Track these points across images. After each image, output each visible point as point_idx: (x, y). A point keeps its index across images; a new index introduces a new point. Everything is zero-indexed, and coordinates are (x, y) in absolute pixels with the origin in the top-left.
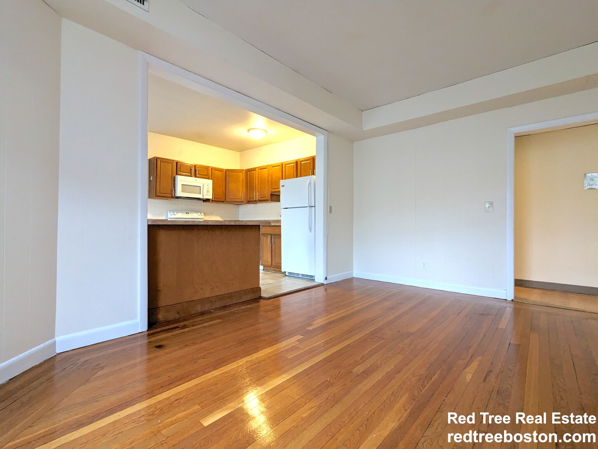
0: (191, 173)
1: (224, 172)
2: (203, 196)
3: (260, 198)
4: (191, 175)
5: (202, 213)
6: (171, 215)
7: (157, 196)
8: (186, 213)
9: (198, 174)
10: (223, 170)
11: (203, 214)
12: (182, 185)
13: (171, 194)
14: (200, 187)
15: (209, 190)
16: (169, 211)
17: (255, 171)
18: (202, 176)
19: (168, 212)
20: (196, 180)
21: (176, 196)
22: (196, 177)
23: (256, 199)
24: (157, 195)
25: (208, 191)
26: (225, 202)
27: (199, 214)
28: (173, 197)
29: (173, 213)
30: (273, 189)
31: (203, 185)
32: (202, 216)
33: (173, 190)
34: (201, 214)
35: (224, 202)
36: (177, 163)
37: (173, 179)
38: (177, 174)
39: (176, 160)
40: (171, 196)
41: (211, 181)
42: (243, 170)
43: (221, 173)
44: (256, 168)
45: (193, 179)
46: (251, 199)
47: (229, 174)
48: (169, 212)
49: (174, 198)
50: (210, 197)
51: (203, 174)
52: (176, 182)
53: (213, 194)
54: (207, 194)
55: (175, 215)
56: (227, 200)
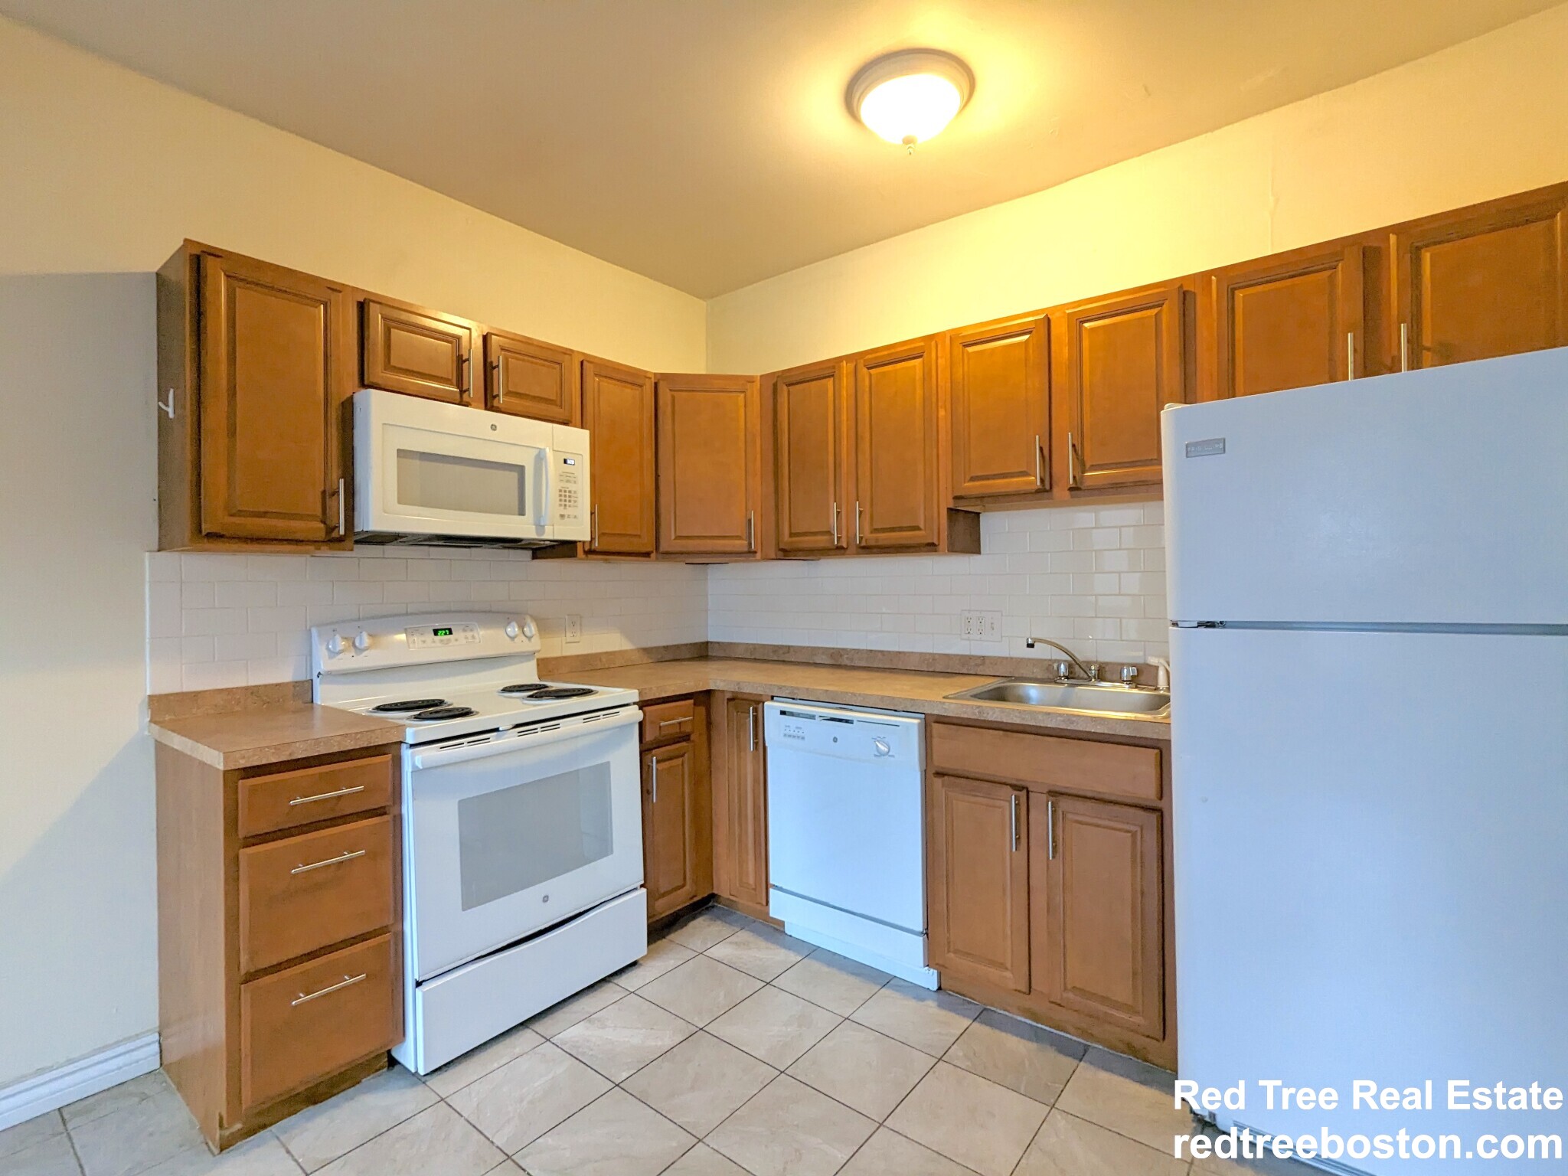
0: (460, 383)
1: (649, 389)
2: (540, 527)
3: (867, 534)
4: (462, 392)
5: (529, 620)
6: (333, 654)
7: (209, 536)
8: (436, 632)
9: (508, 393)
10: (643, 374)
11: (531, 629)
12: (402, 453)
13: (324, 522)
14: (520, 469)
15: (572, 487)
16: (319, 625)
17: (830, 382)
18: (527, 403)
19: (314, 631)
20: (494, 427)
21: (357, 529)
22: (489, 403)
23: (839, 538)
24: (206, 528)
25: (566, 497)
26: (653, 555)
27: (513, 629)
28: (341, 540)
29: (345, 638)
30: (973, 479)
31: (540, 458)
32: (529, 638)
33: (336, 493)
34: (522, 627)
35: (647, 555)
36: (362, 307)
37: (334, 415)
38: (363, 384)
39: (355, 289)
40: (321, 535)
41: (585, 434)
42: (750, 380)
43: (629, 391)
44: (840, 359)
45: (477, 417)
46: (806, 538)
47: (673, 398)
48: (320, 635)
49: (348, 543)
50: (579, 529)
51: (536, 391)
52: (357, 432)
53: (592, 513)
54: (562, 516)
55: (359, 650)
56: (664, 547)
